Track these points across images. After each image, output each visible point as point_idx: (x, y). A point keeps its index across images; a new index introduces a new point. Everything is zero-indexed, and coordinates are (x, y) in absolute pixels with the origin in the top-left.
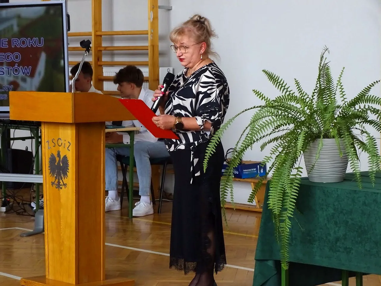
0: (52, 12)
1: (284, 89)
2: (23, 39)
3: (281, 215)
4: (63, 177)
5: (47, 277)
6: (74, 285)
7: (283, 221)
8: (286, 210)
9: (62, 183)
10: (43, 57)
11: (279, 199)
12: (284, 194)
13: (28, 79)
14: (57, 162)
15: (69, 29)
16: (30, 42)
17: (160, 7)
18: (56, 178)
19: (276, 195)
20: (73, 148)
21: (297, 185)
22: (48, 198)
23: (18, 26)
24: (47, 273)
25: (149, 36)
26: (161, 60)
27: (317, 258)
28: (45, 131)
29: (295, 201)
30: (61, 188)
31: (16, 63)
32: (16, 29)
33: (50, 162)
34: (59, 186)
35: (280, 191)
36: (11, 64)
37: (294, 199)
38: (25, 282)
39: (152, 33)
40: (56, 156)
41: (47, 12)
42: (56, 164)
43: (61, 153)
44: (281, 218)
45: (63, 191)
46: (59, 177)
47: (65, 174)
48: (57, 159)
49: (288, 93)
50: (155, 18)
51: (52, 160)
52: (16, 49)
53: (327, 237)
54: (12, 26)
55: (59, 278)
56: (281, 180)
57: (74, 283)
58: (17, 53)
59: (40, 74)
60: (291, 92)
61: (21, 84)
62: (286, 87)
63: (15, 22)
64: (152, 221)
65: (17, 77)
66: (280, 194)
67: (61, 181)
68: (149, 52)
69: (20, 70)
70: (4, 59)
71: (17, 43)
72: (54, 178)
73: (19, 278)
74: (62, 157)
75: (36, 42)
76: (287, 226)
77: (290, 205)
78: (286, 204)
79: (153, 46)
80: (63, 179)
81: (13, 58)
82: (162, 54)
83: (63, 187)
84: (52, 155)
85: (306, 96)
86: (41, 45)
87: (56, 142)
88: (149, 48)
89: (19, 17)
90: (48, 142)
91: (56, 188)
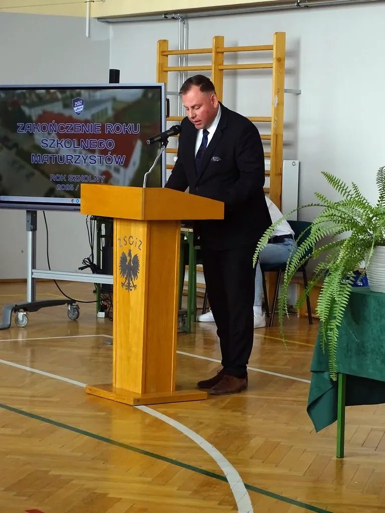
0: (150, 95)
1: (346, 192)
2: (118, 124)
3: (330, 324)
4: (133, 278)
5: (114, 385)
6: (140, 394)
7: (331, 330)
8: (335, 318)
9: (131, 285)
10: (139, 145)
11: (327, 306)
12: (333, 301)
13: (122, 169)
14: (128, 261)
15: (168, 115)
16: (125, 129)
17: (286, 91)
18: (126, 279)
19: (324, 301)
20: (144, 247)
21: (348, 293)
22: (117, 300)
23: (113, 109)
24: (114, 381)
25: (272, 123)
26: (285, 151)
27: (370, 371)
28: (117, 227)
29: (344, 309)
30: (131, 290)
31: (110, 150)
32: (110, 113)
33: (121, 261)
34: (129, 287)
35: (328, 298)
36: (104, 152)
37: (343, 307)
38: (90, 390)
39: (275, 120)
40: (127, 255)
41: (145, 95)
42: (127, 263)
43: (132, 252)
44: (329, 327)
45: (133, 293)
46: (129, 277)
47: (135, 275)
48: (128, 258)
49: (350, 197)
50: (280, 104)
51: (123, 259)
52: (110, 136)
53: (379, 349)
54: (106, 109)
55: (126, 387)
56: (331, 287)
57: (140, 392)
58: (110, 140)
59: (134, 164)
60: (353, 196)
61: (114, 174)
62: (347, 191)
63: (109, 106)
64: (264, 336)
65: (110, 167)
66: (328, 301)
67: (131, 282)
68: (272, 141)
69: (114, 158)
70: (96, 146)
71: (111, 128)
72: (124, 279)
73: (84, 385)
74: (133, 256)
75: (131, 128)
76: (334, 335)
77: (339, 312)
78: (335, 312)
79: (277, 136)
80: (133, 280)
81: (105, 144)
82: (287, 145)
83: (133, 289)
84: (124, 254)
85: (365, 201)
86: (138, 132)
87: (127, 240)
88: (272, 138)
89: (114, 99)
90: (120, 239)
91: (126, 289)
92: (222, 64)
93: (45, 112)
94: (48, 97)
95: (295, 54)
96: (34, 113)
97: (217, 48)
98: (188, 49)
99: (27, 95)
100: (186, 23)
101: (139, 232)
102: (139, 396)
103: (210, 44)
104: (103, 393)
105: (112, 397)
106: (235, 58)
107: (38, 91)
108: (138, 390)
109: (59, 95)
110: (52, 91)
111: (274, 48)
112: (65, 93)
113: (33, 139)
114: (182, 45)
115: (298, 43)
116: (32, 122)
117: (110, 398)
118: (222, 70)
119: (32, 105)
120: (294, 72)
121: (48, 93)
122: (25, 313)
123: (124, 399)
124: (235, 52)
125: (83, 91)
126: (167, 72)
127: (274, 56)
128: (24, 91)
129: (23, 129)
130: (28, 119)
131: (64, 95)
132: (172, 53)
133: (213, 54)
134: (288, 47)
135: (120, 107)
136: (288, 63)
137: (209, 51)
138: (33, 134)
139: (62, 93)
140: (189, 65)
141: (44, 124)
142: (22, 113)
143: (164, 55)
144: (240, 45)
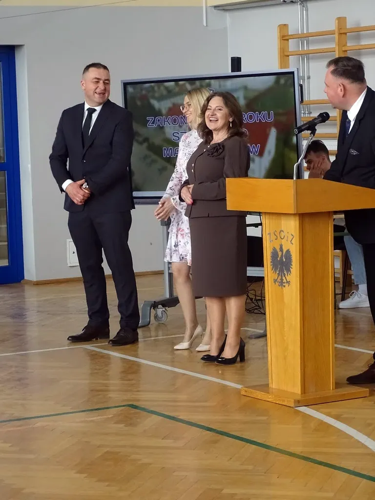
0: (282, 81)
2: (251, 113)
4: (286, 274)
5: (270, 385)
6: (299, 394)
9: (285, 281)
10: (273, 133)
13: (257, 159)
14: (280, 256)
15: (302, 101)
16: (258, 117)
18: (279, 274)
20: (296, 241)
22: (270, 297)
23: (245, 98)
24: (270, 381)
28: (266, 222)
30: (284, 286)
32: (242, 102)
33: (272, 257)
34: (282, 284)
38: (246, 391)
40: (278, 250)
41: (277, 82)
42: (279, 259)
43: (283, 247)
45: (286, 290)
46: (281, 273)
48: (280, 254)
51: (274, 254)
57: (299, 392)
59: (269, 152)
63: (241, 94)
67: (284, 278)
72: (277, 275)
73: (239, 387)
74: (284, 251)
75: (265, 116)
80: (286, 276)
84: (274, 249)
86: (271, 120)
87: (278, 234)
89: (245, 88)
90: (269, 234)
91: (279, 285)
92: (345, 45)
93: (174, 105)
94: (177, 89)
96: (163, 106)
97: (340, 29)
98: (308, 33)
99: (156, 88)
100: (305, 6)
101: (291, 226)
102: (299, 398)
103: (332, 26)
104: (259, 395)
105: (269, 398)
106: (358, 38)
107: (167, 84)
108: (298, 390)
109: (188, 86)
110: (181, 83)
112: (194, 84)
113: (164, 133)
114: (302, 29)
116: (162, 115)
117: (268, 400)
118: (346, 51)
119: (161, 99)
121: (177, 85)
122: (164, 309)
123: (284, 401)
124: (358, 32)
125: (213, 81)
126: (288, 56)
128: (152, 84)
129: (153, 123)
130: (158, 113)
131: (194, 87)
132: (293, 37)
133: (336, 36)
135: (252, 95)
137: (332, 33)
138: (163, 127)
139: (191, 84)
140: (310, 48)
141: (174, 117)
142: (151, 107)
143: (284, 40)
144: (363, 25)
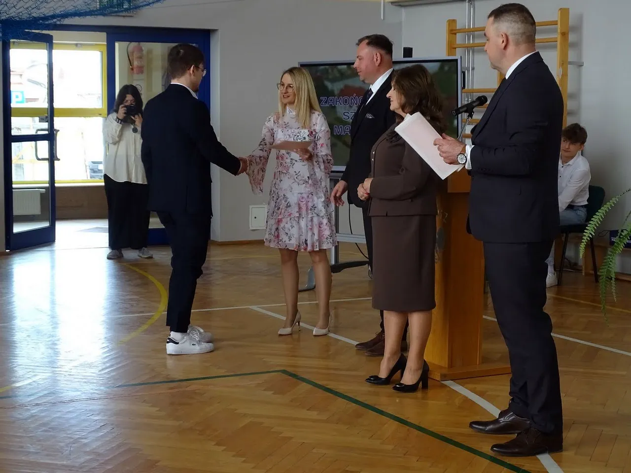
0: (446, 68)
6: (446, 368)
15: (464, 86)
17: (570, 63)
26: (569, 119)
41: (441, 68)
50: (565, 75)
55: (431, 360)
57: (447, 366)
80: (438, 253)
82: (570, 113)
93: (346, 87)
94: (349, 72)
95: (577, 28)
96: (336, 87)
98: (474, 28)
99: (330, 71)
100: (472, 3)
102: (445, 372)
107: (340, 67)
108: (445, 363)
111: (559, 23)
113: (336, 112)
114: (469, 24)
115: (580, 18)
116: (334, 96)
119: (333, 81)
120: (577, 45)
126: (456, 48)
127: (559, 31)
128: (327, 67)
129: (326, 102)
130: (331, 94)
132: (460, 31)
134: (571, 22)
136: (572, 37)
138: (335, 107)
140: (475, 42)
141: (346, 98)
142: (325, 87)
143: (452, 33)
